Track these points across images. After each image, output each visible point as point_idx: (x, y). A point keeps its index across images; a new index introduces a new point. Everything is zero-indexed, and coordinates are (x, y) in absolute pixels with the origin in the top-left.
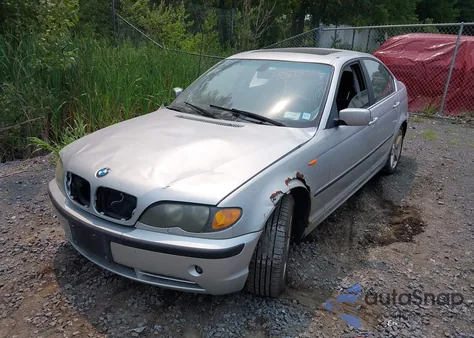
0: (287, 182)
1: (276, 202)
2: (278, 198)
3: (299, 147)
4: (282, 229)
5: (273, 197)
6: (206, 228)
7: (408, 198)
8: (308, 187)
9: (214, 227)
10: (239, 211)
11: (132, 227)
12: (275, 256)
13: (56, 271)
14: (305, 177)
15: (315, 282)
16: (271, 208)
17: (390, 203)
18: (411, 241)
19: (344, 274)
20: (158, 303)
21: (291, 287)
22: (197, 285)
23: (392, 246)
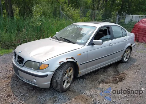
0: (67, 59)
1: (60, 64)
2: (62, 63)
3: (75, 50)
4: (62, 72)
5: (60, 63)
6: (38, 69)
7: (125, 70)
8: (77, 62)
9: (40, 69)
10: (48, 65)
11: (23, 67)
12: (59, 80)
13: (12, 77)
14: (75, 58)
15: (77, 90)
16: (59, 65)
17: (118, 71)
18: (117, 83)
19: (88, 90)
20: (31, 89)
21: (69, 91)
22: (36, 84)
23: (109, 84)
